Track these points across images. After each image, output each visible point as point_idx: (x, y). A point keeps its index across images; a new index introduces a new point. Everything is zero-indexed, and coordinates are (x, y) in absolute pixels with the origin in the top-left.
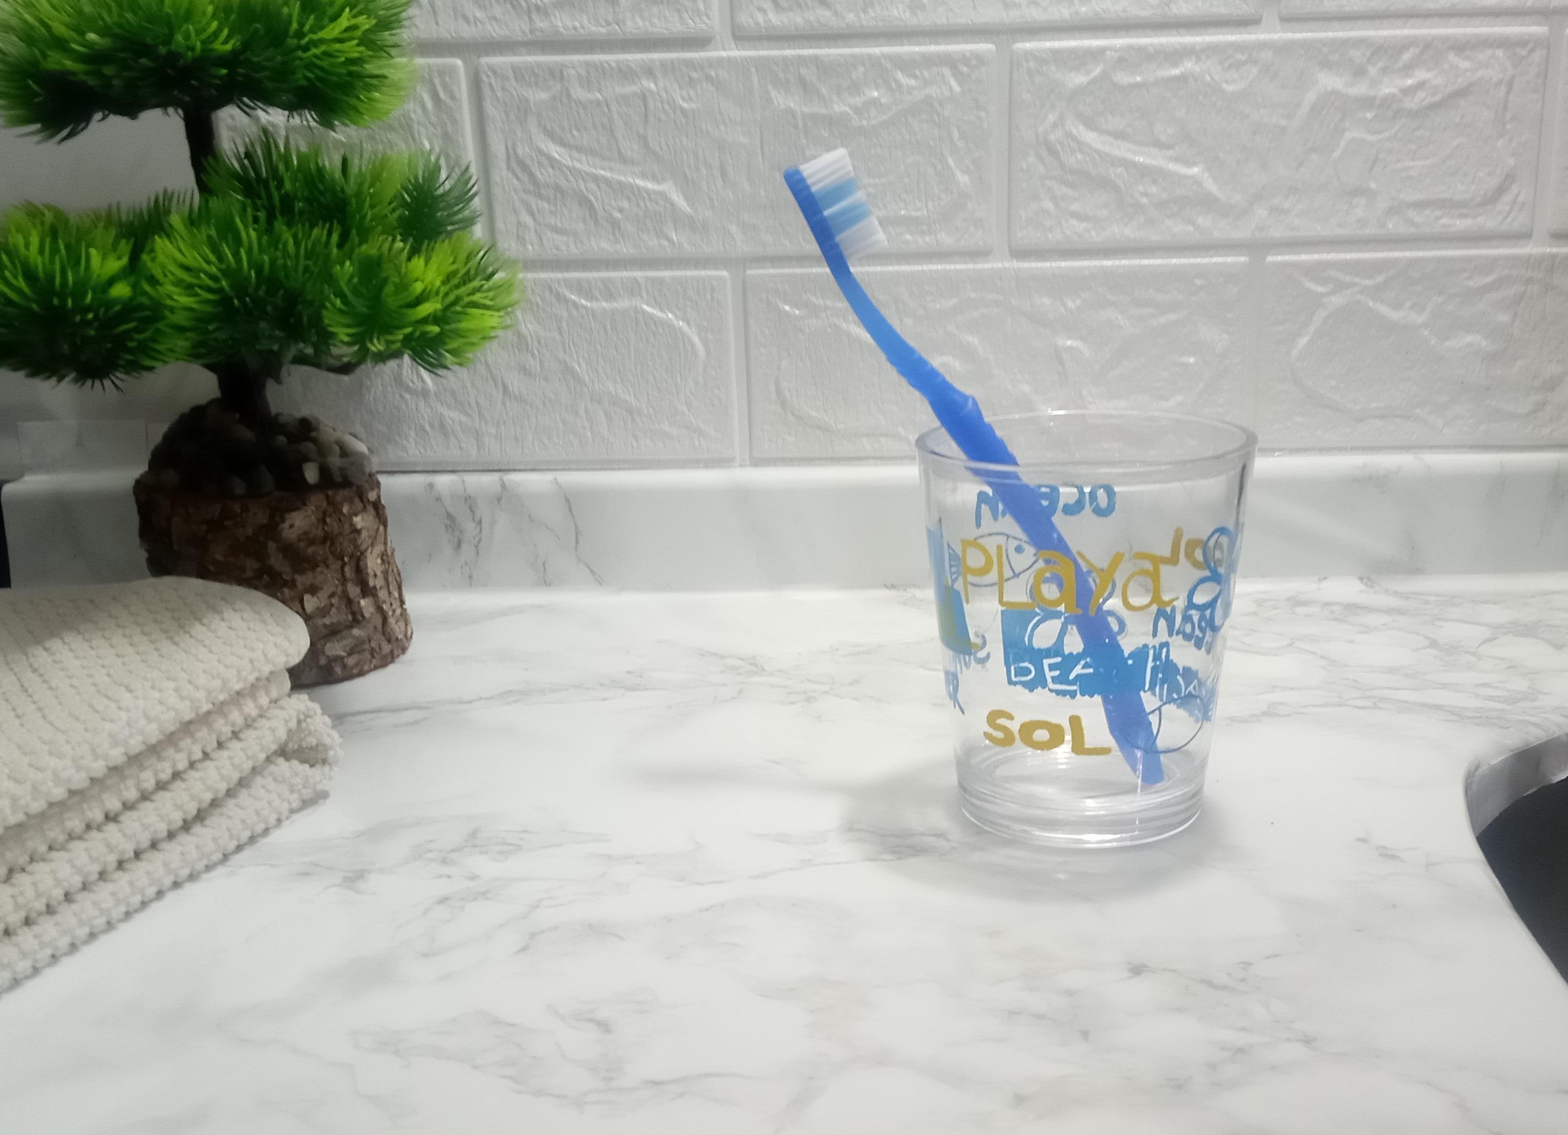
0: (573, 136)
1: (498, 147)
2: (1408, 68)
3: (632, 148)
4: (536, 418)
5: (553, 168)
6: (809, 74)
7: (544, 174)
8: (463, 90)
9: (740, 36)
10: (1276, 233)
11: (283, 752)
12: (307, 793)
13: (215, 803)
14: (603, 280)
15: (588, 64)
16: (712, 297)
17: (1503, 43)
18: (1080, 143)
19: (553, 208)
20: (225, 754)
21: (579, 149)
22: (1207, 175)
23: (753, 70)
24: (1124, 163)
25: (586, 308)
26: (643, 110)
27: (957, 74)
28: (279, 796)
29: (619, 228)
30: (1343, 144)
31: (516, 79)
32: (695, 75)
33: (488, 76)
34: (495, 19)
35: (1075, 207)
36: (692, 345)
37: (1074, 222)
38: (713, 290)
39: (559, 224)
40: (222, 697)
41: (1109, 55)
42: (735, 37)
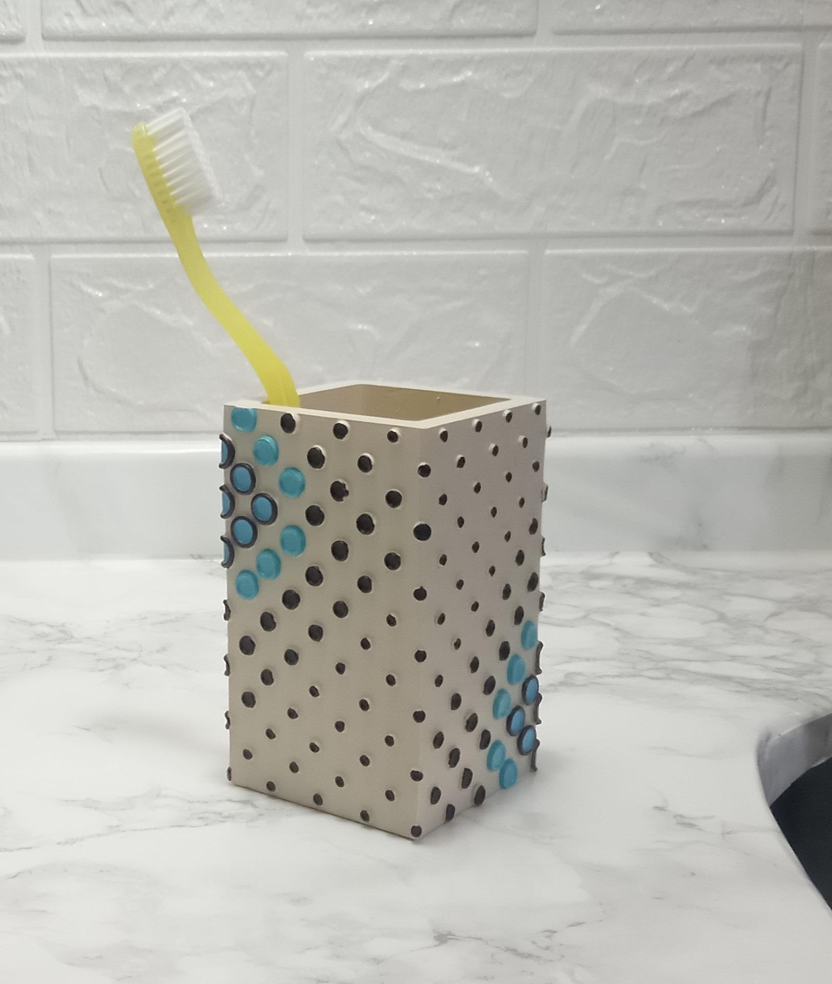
6: (113, 75)
9: (49, 37)
10: (553, 228)
18: (368, 142)
22: (488, 174)
24: (408, 161)
27: (253, 77)
30: (613, 148)
35: (364, 201)
41: (394, 62)
42: (44, 38)
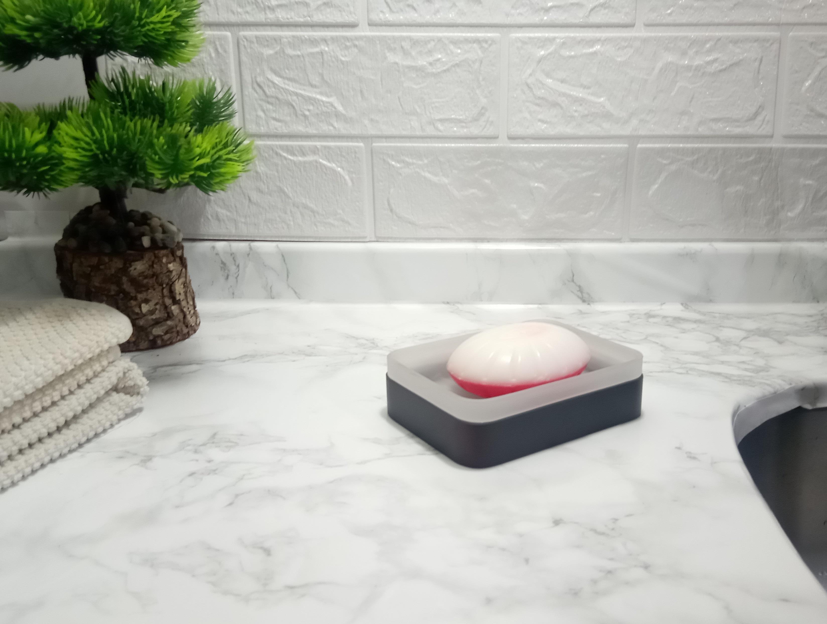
0: (285, 72)
1: (247, 78)
2: (710, 51)
3: (316, 80)
4: (265, 214)
5: (275, 88)
6: (406, 45)
7: (270, 91)
8: (231, 48)
9: (372, 24)
10: (642, 132)
11: (115, 389)
12: (128, 410)
13: (76, 418)
14: (299, 146)
15: (294, 37)
16: (355, 156)
17: (757, 40)
18: (543, 84)
19: (274, 109)
20: (82, 391)
21: (290, 79)
22: (607, 102)
23: (378, 42)
24: (564, 95)
25: (291, 160)
26: (321, 60)
27: (482, 47)
28: (112, 412)
29: (308, 120)
30: (676, 89)
31: (257, 43)
32: (348, 44)
33: (243, 41)
34: (247, 12)
35: (540, 117)
36: (345, 180)
37: (539, 123)
38: (355, 152)
39: (277, 117)
40: (80, 362)
41: (558, 41)
42: (369, 25)
